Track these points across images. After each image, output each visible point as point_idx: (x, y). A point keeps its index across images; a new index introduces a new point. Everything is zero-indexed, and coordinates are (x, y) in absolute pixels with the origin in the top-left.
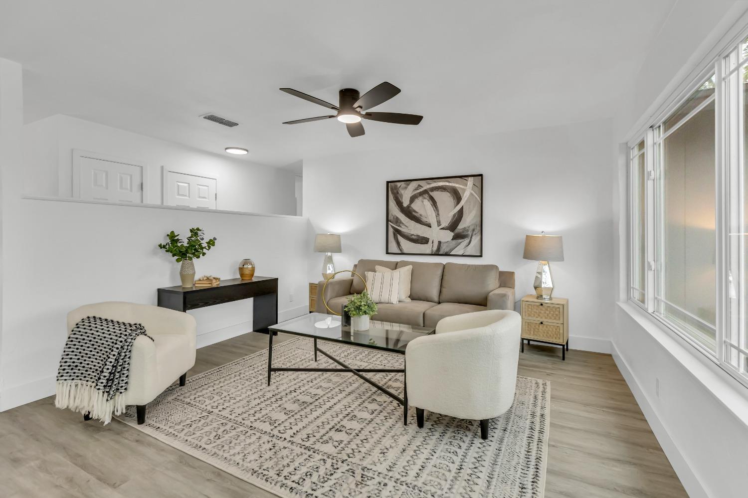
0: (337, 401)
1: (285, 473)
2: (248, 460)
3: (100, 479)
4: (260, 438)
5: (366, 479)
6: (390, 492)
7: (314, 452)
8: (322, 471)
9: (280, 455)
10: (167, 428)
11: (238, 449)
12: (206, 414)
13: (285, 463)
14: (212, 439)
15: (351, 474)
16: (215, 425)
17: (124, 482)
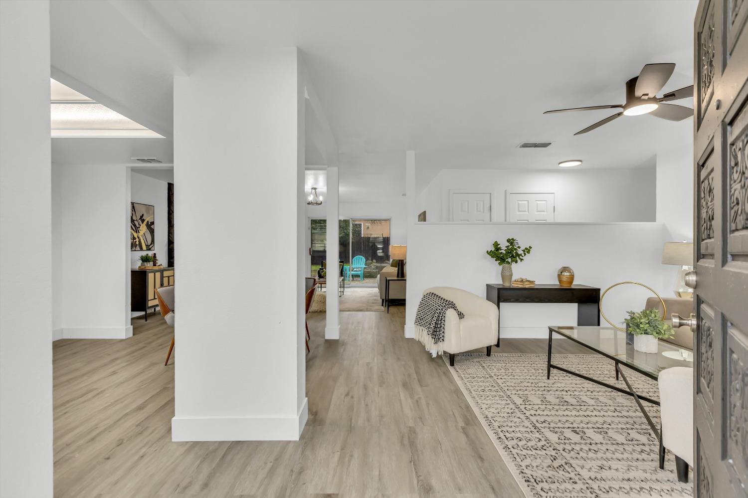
0: (594, 415)
1: (504, 429)
2: (489, 410)
3: (419, 380)
4: (508, 404)
5: (562, 469)
6: (574, 488)
7: (538, 432)
8: (530, 444)
9: (511, 419)
10: (462, 373)
11: (489, 402)
12: (488, 376)
13: (510, 424)
14: (479, 390)
15: (552, 459)
16: (487, 384)
17: (426, 386)
